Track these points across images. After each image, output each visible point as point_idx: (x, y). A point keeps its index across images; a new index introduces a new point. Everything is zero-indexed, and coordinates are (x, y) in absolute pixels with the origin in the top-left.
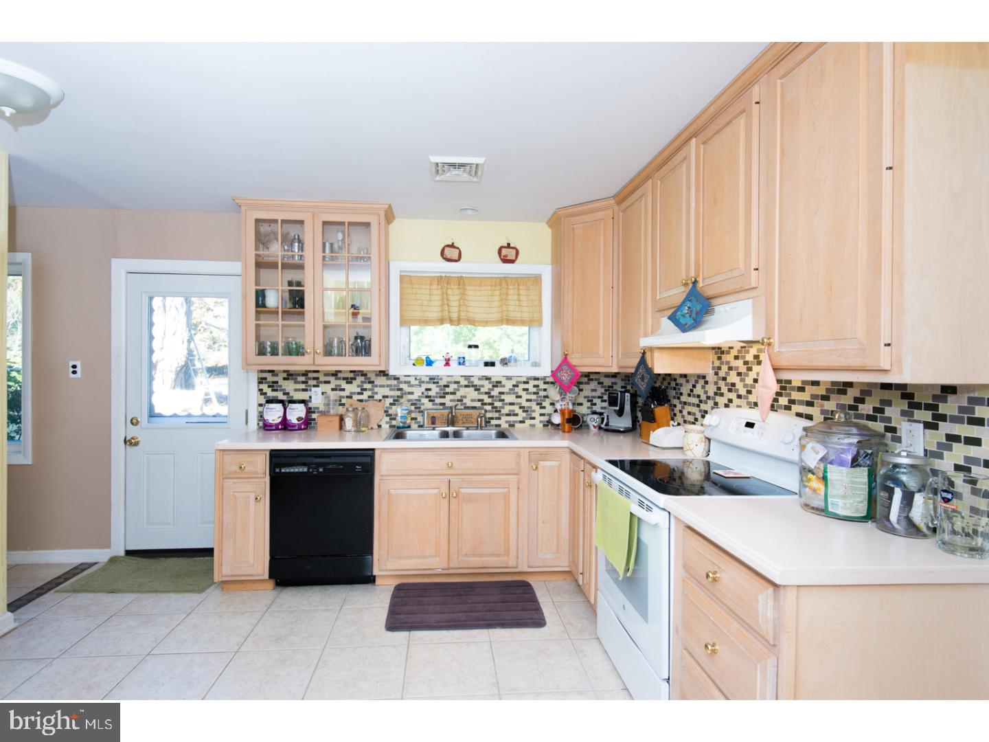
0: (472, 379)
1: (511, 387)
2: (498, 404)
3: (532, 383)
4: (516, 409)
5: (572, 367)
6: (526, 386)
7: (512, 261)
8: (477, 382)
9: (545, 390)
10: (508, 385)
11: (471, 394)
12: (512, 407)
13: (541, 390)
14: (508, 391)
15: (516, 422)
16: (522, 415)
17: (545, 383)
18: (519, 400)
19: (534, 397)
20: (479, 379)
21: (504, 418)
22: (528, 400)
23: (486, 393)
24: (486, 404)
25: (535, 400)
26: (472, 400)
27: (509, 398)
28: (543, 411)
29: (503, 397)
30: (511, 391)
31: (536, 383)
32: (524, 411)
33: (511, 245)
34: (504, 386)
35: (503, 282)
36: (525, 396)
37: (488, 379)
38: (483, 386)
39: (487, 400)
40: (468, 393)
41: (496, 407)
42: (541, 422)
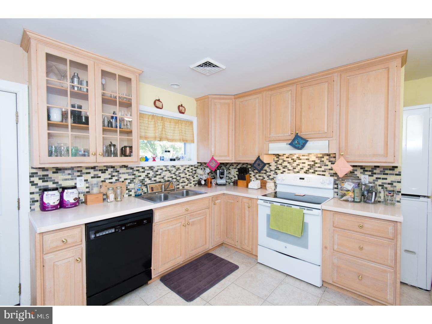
0: (168, 167)
1: (183, 170)
2: (178, 178)
3: (191, 168)
4: (185, 179)
5: (216, 161)
6: (188, 169)
7: (183, 113)
8: (170, 169)
9: (195, 170)
10: (182, 169)
11: (168, 174)
12: (183, 179)
13: (193, 170)
14: (182, 172)
15: (185, 185)
16: (187, 182)
17: (195, 167)
18: (186, 176)
19: (191, 174)
20: (171, 167)
21: (181, 184)
22: (189, 175)
23: (174, 173)
24: (173, 179)
25: (191, 175)
26: (168, 177)
27: (182, 175)
28: (194, 180)
29: (180, 175)
30: (183, 172)
31: (192, 168)
32: (188, 180)
33: (183, 106)
34: (180, 170)
35: (180, 122)
36: (188, 174)
37: (174, 167)
38: (172, 170)
39: (174, 177)
40: (166, 174)
41: (178, 180)
42: (194, 184)
